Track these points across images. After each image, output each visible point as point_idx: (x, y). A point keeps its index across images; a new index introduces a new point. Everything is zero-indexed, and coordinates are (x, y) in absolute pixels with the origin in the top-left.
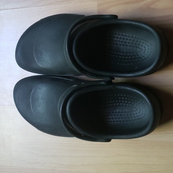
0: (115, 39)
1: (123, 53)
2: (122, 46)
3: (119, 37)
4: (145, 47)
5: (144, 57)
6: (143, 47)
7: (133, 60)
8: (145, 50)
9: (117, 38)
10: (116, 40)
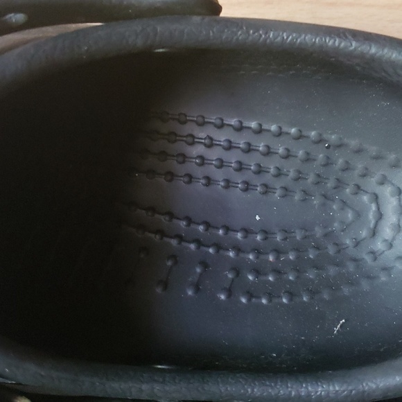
0: (198, 150)
1: (247, 231)
2: (237, 192)
3: (221, 137)
4: (376, 198)
5: (386, 269)
6: (365, 198)
7: (311, 274)
8: (380, 216)
9: (211, 144)
10: (201, 157)
